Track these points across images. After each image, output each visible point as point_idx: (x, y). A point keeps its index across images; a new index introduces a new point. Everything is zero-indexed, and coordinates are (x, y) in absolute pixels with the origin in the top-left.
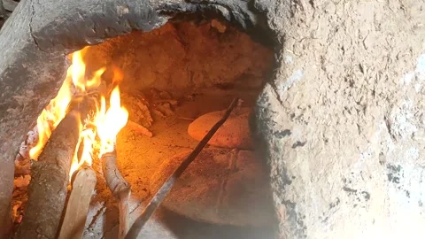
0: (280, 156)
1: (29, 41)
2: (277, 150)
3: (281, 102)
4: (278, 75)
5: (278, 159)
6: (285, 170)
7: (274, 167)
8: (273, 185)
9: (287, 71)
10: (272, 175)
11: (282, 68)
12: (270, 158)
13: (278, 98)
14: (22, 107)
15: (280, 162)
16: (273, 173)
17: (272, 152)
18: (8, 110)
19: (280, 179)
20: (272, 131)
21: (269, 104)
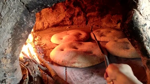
0: (146, 33)
1: (24, 8)
2: (144, 31)
3: (141, 15)
4: (138, 5)
5: (145, 34)
6: (148, 37)
7: (144, 37)
8: (145, 43)
9: (141, 4)
10: (144, 40)
11: (139, 3)
12: (142, 34)
13: (140, 13)
14: (24, 38)
15: (146, 35)
16: (145, 39)
17: (143, 32)
18: (20, 41)
19: (148, 40)
20: (141, 25)
21: (138, 16)
